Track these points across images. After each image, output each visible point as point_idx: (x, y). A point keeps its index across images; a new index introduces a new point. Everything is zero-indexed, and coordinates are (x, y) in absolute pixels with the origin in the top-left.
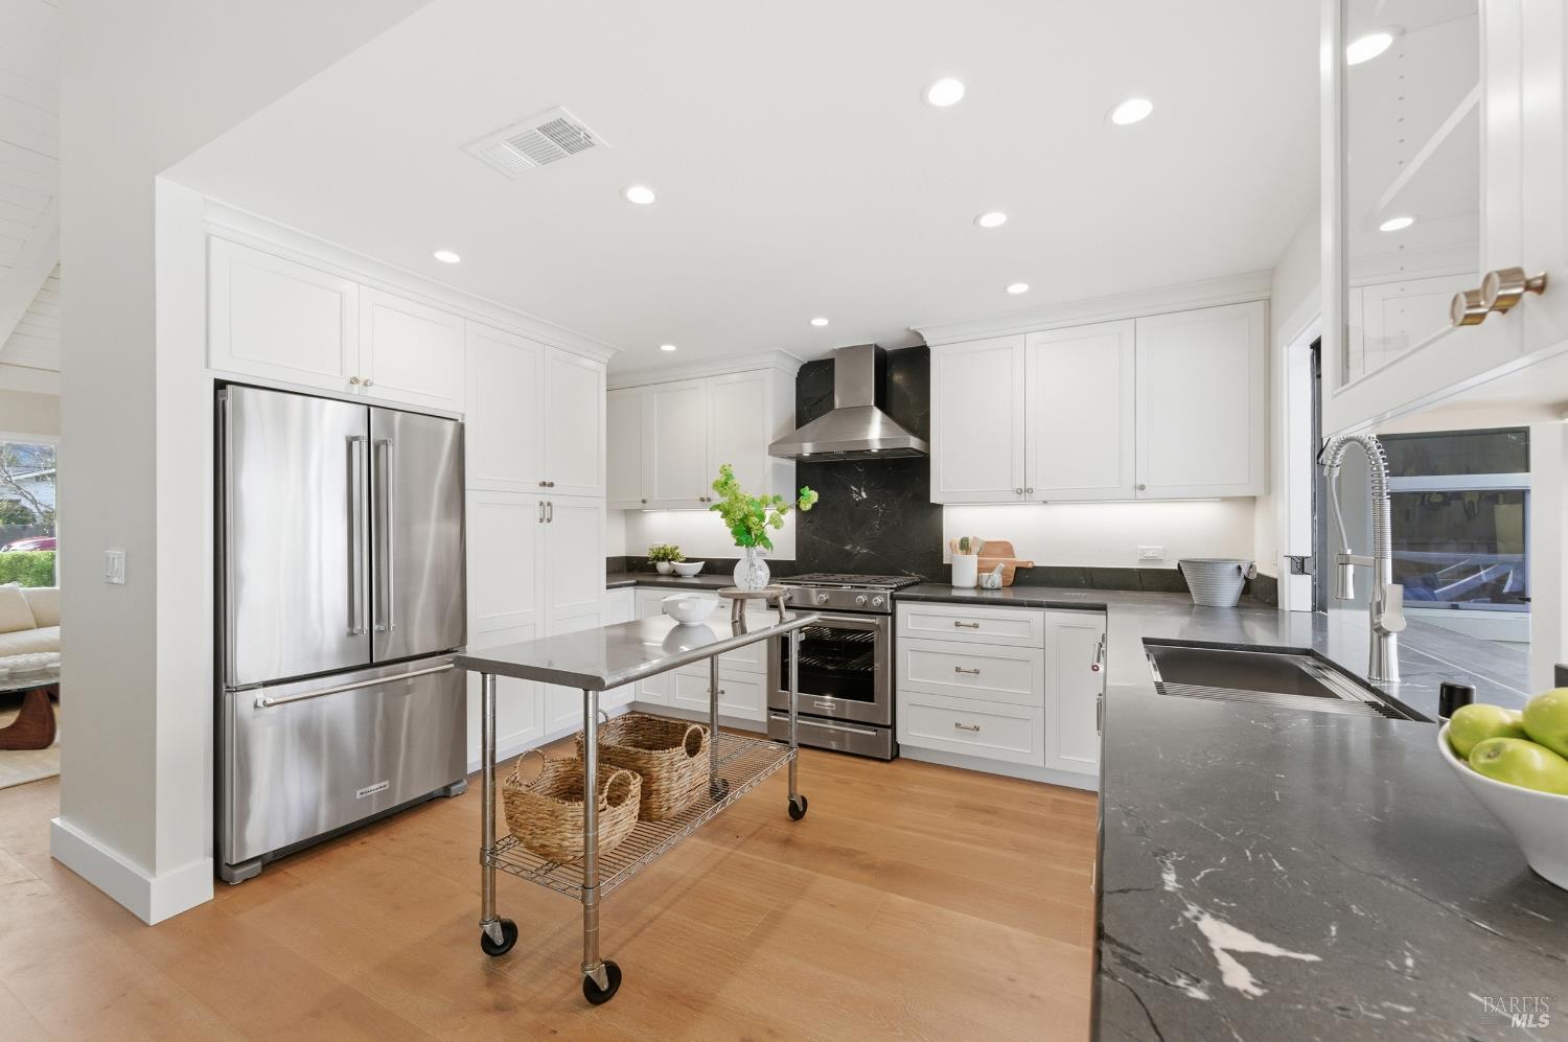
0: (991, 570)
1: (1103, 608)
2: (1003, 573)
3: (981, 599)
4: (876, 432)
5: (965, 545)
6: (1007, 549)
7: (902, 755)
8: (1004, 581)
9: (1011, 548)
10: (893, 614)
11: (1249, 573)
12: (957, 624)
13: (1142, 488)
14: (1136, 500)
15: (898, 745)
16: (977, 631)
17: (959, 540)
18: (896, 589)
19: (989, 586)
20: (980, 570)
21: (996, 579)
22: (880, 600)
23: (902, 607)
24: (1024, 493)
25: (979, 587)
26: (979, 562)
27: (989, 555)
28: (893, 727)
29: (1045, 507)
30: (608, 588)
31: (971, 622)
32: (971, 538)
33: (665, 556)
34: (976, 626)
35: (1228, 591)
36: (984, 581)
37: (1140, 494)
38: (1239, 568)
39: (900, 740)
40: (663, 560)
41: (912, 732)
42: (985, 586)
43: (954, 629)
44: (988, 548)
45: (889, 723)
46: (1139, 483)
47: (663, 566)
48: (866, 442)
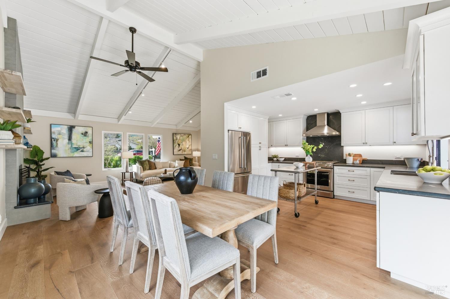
0: (356, 160)
1: (384, 168)
2: (360, 161)
3: (354, 165)
4: (326, 131)
5: (350, 155)
6: (360, 156)
7: (335, 198)
8: (360, 163)
9: (361, 155)
10: (333, 169)
11: (421, 160)
12: (349, 171)
13: (395, 142)
14: (393, 145)
15: (334, 195)
16: (354, 172)
17: (348, 153)
18: (334, 164)
19: (356, 163)
20: (353, 160)
21: (358, 162)
22: (330, 166)
23: (335, 167)
24: (365, 144)
25: (353, 163)
26: (353, 158)
27: (355, 157)
28: (333, 191)
29: (370, 146)
30: (268, 163)
31: (352, 170)
32: (351, 153)
33: (276, 157)
34: (353, 171)
35: (416, 164)
36: (355, 162)
37: (394, 144)
38: (418, 159)
39: (335, 194)
40: (275, 158)
41: (338, 192)
42: (355, 163)
43: (348, 172)
44: (355, 155)
45: (332, 190)
46: (394, 141)
47: (275, 159)
48: (323, 133)
